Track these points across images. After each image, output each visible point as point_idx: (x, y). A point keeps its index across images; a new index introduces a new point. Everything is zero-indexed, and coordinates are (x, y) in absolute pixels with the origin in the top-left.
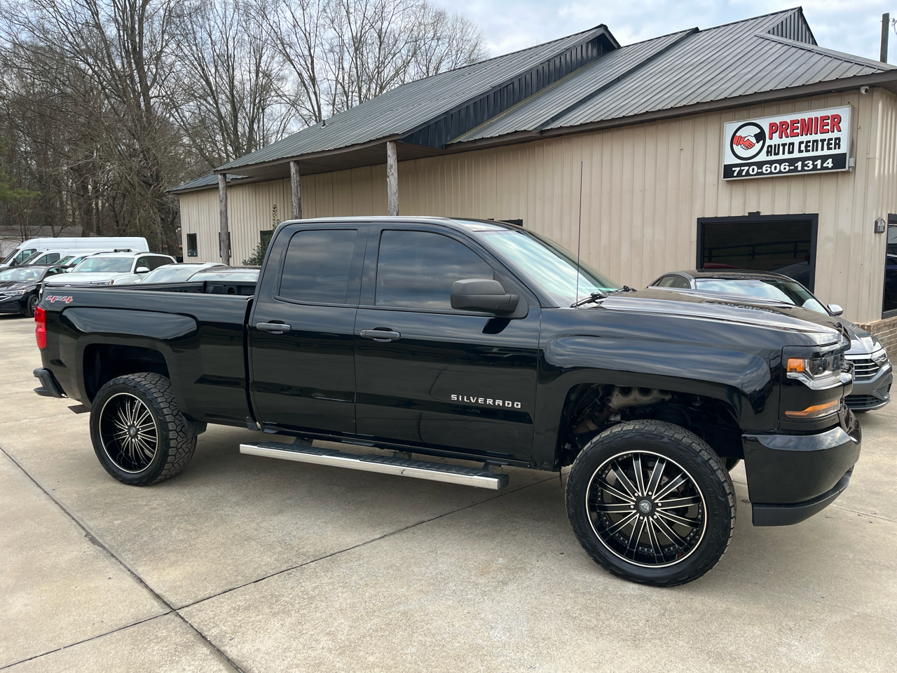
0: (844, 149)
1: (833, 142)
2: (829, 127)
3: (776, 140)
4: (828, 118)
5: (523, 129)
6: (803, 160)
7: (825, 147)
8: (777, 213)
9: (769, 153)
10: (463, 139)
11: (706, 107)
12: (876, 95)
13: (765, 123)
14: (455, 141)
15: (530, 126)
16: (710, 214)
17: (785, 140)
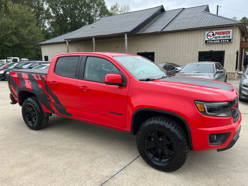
0: (231, 38)
4: (228, 31)
6: (222, 40)
7: (227, 37)
8: (216, 50)
9: (215, 38)
11: (202, 28)
12: (237, 27)
13: (214, 32)
15: (159, 31)
16: (201, 51)
17: (218, 36)
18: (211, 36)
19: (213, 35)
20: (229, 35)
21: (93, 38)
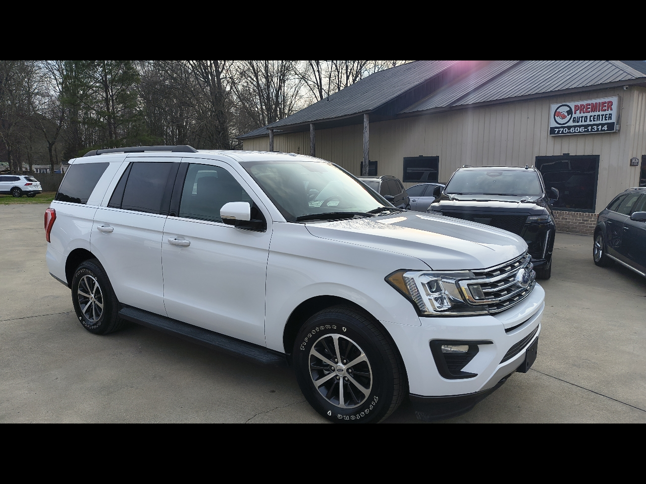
0: (614, 120)
1: (608, 116)
2: (606, 108)
3: (578, 114)
4: (606, 103)
5: (440, 106)
6: (592, 125)
7: (604, 119)
8: (578, 154)
9: (574, 121)
10: (406, 111)
11: (541, 96)
13: (572, 105)
14: (402, 112)
15: (444, 104)
16: (543, 154)
17: (582, 114)
18: (564, 117)
19: (570, 112)
20: (609, 112)
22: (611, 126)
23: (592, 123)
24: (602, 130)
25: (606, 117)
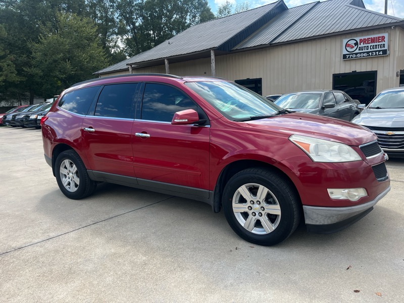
0: (386, 48)
2: (381, 40)
3: (362, 45)
4: (380, 37)
6: (372, 52)
8: (362, 71)
9: (359, 50)
11: (336, 34)
12: (397, 29)
13: (358, 39)
15: (266, 42)
16: (337, 72)
17: (365, 45)
18: (352, 47)
19: (356, 44)
20: (383, 43)
21: (166, 60)
22: (385, 52)
23: (372, 50)
24: (379, 55)
25: (381, 46)
